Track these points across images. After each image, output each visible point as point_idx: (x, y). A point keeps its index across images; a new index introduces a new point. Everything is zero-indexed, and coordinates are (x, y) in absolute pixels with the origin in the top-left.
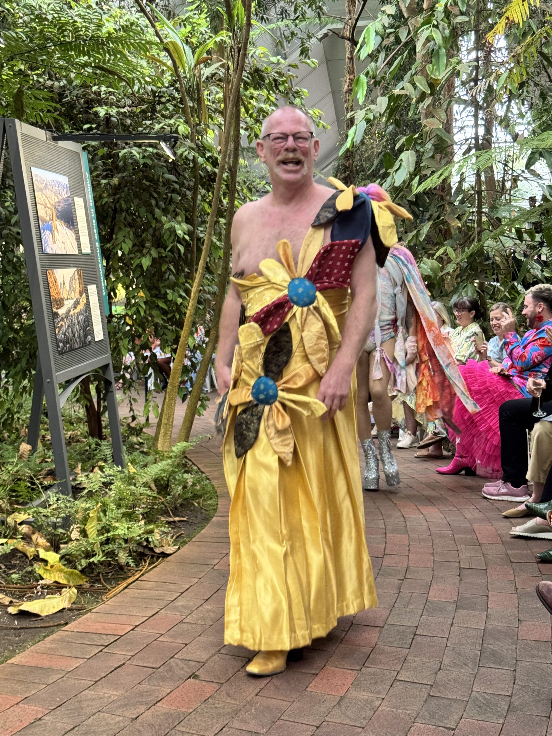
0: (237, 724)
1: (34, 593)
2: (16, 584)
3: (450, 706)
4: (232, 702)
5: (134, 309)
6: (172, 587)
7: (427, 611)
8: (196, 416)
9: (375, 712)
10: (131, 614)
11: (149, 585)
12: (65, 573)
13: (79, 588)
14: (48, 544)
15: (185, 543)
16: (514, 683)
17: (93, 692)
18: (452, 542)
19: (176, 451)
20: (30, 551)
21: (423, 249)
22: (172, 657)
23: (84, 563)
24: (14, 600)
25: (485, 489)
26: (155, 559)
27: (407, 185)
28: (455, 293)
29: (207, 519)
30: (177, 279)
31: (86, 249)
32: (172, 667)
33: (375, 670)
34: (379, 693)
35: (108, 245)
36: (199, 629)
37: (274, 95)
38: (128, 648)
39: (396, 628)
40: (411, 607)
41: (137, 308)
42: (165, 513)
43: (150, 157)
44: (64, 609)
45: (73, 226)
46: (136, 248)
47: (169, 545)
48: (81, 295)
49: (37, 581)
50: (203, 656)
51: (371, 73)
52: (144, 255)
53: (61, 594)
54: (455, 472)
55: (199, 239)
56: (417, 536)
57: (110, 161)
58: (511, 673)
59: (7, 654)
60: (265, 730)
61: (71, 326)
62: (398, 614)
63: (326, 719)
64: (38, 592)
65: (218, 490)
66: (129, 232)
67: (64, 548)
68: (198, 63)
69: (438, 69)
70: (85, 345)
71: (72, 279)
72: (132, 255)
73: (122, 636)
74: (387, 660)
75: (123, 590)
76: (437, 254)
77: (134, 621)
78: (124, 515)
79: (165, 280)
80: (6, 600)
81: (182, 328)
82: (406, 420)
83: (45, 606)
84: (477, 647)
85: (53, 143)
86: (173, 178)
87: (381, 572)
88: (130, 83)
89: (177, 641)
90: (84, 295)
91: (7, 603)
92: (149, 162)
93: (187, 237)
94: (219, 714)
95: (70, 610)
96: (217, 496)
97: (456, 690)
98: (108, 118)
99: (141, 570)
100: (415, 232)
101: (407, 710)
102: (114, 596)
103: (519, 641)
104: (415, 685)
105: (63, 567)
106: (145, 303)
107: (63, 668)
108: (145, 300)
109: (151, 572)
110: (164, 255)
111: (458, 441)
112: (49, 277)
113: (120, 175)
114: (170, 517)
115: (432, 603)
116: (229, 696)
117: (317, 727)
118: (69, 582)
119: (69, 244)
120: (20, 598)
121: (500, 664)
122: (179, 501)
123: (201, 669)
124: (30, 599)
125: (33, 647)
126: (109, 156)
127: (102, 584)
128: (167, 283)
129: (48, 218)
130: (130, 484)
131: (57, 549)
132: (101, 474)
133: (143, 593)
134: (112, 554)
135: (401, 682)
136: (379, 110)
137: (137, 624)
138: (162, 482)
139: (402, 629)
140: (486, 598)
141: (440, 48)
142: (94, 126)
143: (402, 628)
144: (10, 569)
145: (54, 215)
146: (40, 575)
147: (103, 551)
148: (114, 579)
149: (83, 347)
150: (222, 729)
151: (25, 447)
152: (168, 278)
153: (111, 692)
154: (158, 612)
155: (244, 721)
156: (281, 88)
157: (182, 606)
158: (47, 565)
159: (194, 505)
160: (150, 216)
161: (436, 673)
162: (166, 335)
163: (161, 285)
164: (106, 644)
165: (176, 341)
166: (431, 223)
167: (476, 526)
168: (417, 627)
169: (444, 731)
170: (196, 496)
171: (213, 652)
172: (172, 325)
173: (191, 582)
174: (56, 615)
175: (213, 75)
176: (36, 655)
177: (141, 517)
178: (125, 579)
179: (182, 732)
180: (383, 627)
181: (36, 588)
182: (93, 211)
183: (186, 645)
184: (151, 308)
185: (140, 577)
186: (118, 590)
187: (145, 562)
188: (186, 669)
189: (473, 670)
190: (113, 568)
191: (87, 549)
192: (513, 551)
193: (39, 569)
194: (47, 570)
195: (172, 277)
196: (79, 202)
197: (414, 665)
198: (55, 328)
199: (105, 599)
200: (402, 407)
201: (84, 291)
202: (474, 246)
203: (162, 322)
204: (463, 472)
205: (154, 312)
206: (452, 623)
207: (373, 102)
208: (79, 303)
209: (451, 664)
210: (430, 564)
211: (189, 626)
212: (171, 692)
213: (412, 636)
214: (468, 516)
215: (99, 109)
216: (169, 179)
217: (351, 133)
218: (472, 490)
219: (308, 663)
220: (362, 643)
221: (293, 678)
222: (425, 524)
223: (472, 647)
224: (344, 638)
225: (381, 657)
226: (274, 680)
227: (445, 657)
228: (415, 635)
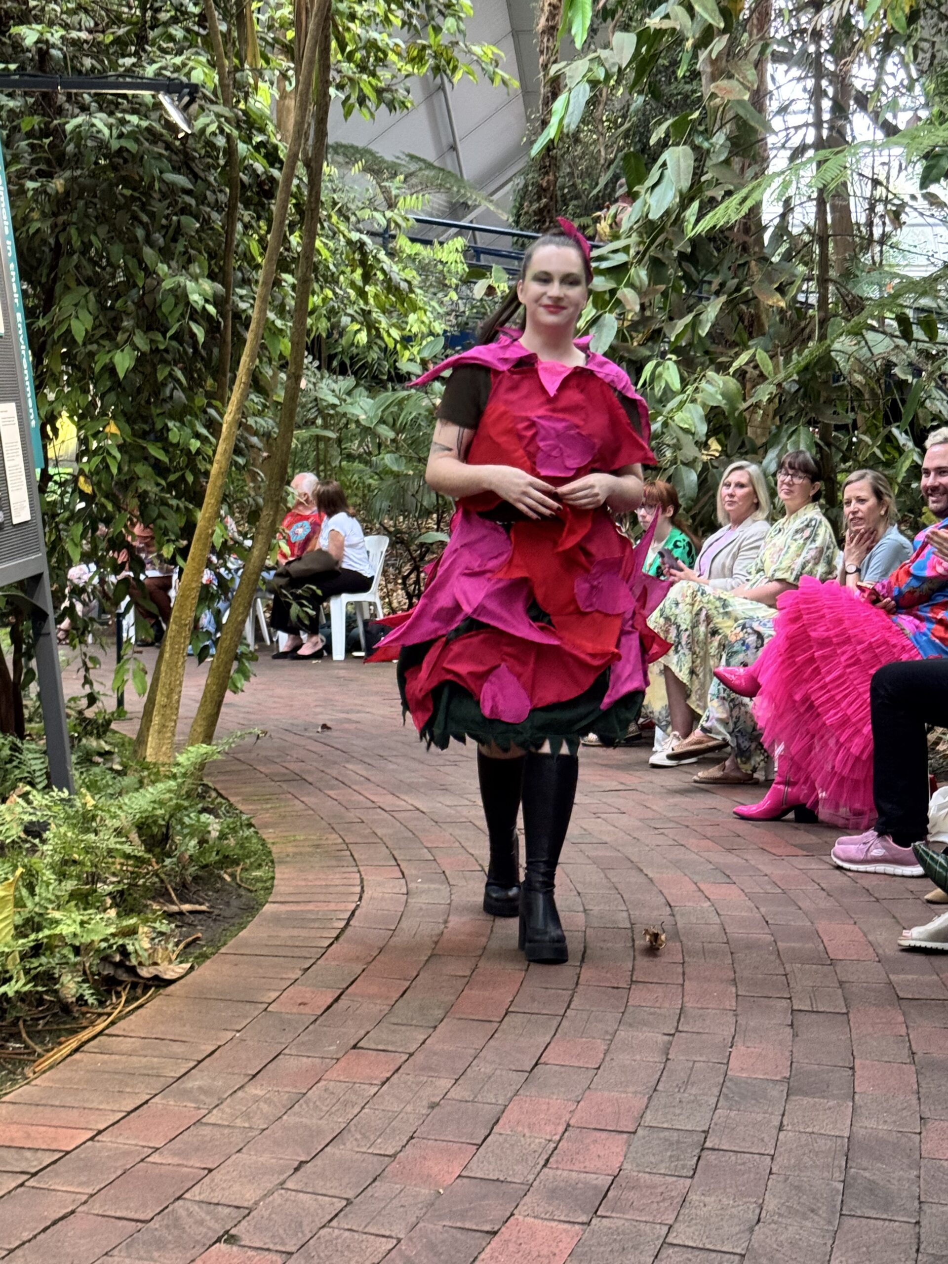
5: (97, 460)
6: (177, 1048)
7: (727, 1099)
8: (229, 694)
10: (87, 1105)
11: (126, 1044)
15: (204, 957)
16: (918, 1251)
18: (773, 958)
19: (186, 763)
22: (179, 1198)
25: (838, 848)
26: (139, 991)
27: (675, 218)
28: (772, 446)
29: (251, 909)
30: (190, 399)
32: (177, 1219)
33: (620, 1223)
35: (41, 323)
36: (238, 1139)
38: (84, 1179)
39: (662, 1135)
40: (694, 1091)
41: (104, 460)
42: (161, 894)
43: (133, 136)
46: (103, 331)
47: (170, 962)
50: (248, 1196)
52: (118, 347)
54: (774, 815)
55: (237, 315)
56: (698, 945)
57: (47, 141)
58: (911, 1230)
62: (665, 1107)
65: (274, 849)
66: (86, 296)
73: (68, 1153)
74: (644, 1201)
75: (70, 1055)
76: (736, 365)
77: (97, 1122)
78: (73, 895)
79: (164, 400)
81: (199, 505)
82: (670, 706)
84: (837, 1175)
86: (181, 180)
87: (627, 1018)
89: (191, 1163)
92: (132, 146)
93: (211, 309)
96: (272, 862)
98: (43, 49)
99: (109, 1015)
100: (689, 318)
102: (51, 1067)
103: (923, 1162)
104: (706, 1254)
106: (120, 448)
108: (121, 441)
109: (132, 1017)
110: (162, 347)
111: (779, 750)
113: (68, 174)
114: (173, 903)
115: (736, 1081)
121: (886, 1211)
122: (192, 870)
123: (244, 1223)
126: (45, 132)
127: (24, 1042)
128: (168, 406)
130: (87, 831)
132: (25, 805)
133: (115, 1062)
134: (48, 978)
135: (676, 1249)
136: (616, 59)
137: (102, 1127)
138: (155, 830)
139: (675, 1136)
140: (850, 1072)
142: (13, 67)
143: (675, 1134)
147: (27, 972)
148: (50, 1032)
152: (171, 397)
154: (146, 1102)
157: (200, 1088)
159: (223, 879)
160: (132, 263)
161: (751, 1230)
162: (164, 518)
163: (155, 411)
164: (33, 1170)
165: (188, 530)
166: (723, 298)
167: (822, 925)
168: (706, 1132)
170: (227, 861)
171: (270, 1186)
172: (176, 497)
173: (217, 1039)
177: (109, 901)
178: (74, 1032)
183: (210, 1171)
184: (132, 460)
185: (107, 1027)
186: (58, 1056)
187: (119, 995)
188: (212, 1224)
189: (830, 1223)
190: (48, 1009)
192: (902, 976)
195: (179, 394)
197: (701, 1212)
199: (31, 1075)
200: (663, 680)
202: (812, 349)
203: (156, 489)
204: (791, 815)
205: (141, 469)
206: (781, 1123)
209: (783, 1210)
210: (731, 1003)
211: (216, 1129)
213: (698, 1151)
214: (805, 904)
215: (23, 30)
216: (174, 184)
217: (558, 105)
218: (810, 851)
219: (474, 1209)
220: (591, 1166)
221: (443, 1241)
222: (716, 920)
223: (826, 1174)
224: (550, 1156)
225: (632, 1195)
226: (403, 1246)
227: (767, 1197)
228: (702, 1150)
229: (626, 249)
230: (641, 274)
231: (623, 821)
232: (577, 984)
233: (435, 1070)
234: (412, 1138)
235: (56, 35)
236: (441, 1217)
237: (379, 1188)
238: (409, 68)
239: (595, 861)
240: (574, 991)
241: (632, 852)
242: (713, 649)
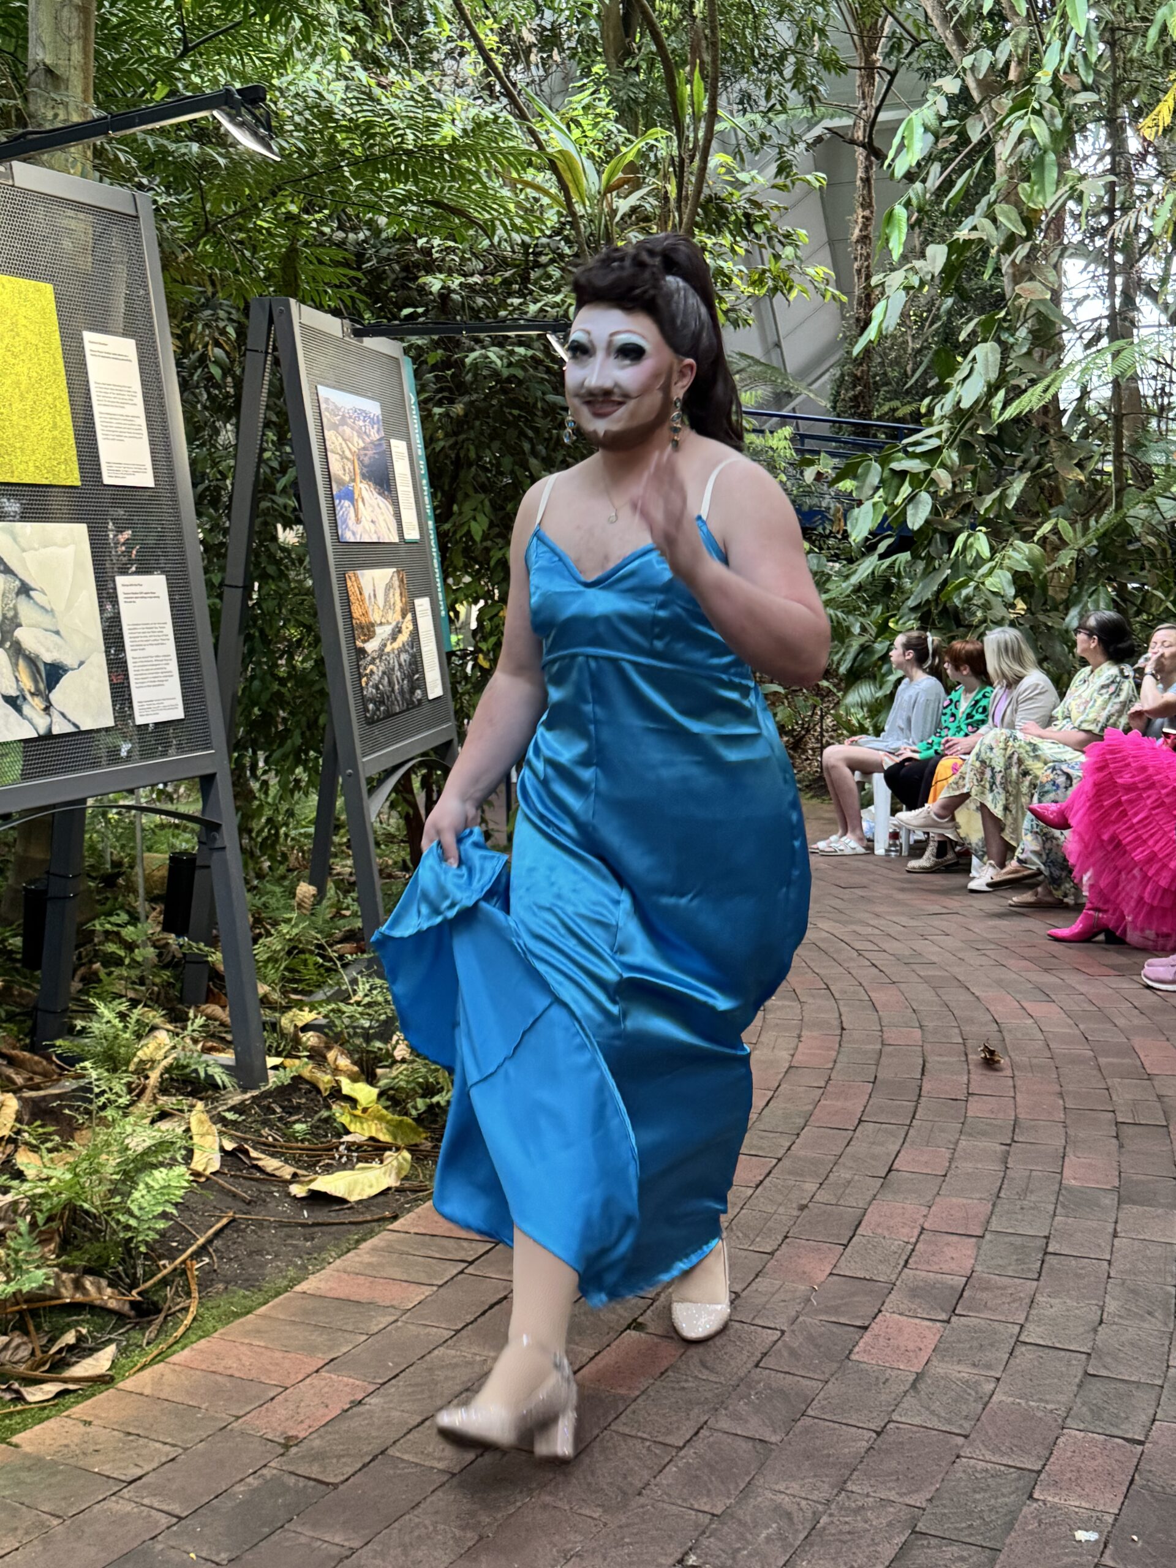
0: (725, 1424)
1: (333, 1158)
2: (302, 1141)
3: (1130, 1395)
4: (713, 1378)
5: (493, 640)
7: (1064, 1206)
9: (986, 1404)
12: (388, 1122)
13: (413, 1149)
14: (356, 1069)
17: (453, 1352)
18: (1095, 1072)
20: (325, 1080)
21: (1013, 523)
23: (421, 1104)
24: (300, 1172)
25: (1147, 970)
27: (983, 406)
31: (412, 533)
33: (976, 1321)
34: (989, 1367)
35: (447, 526)
37: (744, 244)
39: (1007, 1239)
40: (1033, 1198)
43: (522, 363)
44: (389, 1189)
45: (390, 491)
46: (496, 530)
48: (404, 616)
49: (340, 1136)
51: (914, 202)
53: (382, 1162)
54: (1085, 938)
56: (1025, 1060)
57: (449, 373)
59: (292, 1273)
60: (779, 1438)
61: (388, 673)
62: (1008, 1213)
63: (895, 1417)
64: (341, 1157)
66: (482, 502)
67: (385, 1076)
68: (609, 189)
69: (1042, 191)
70: (412, 705)
71: (389, 587)
72: (489, 543)
74: (998, 1301)
76: (1039, 533)
80: (287, 1172)
82: (986, 840)
83: (356, 1182)
84: (1168, 1279)
85: (354, 341)
87: (967, 1129)
88: (488, 229)
90: (409, 616)
91: (288, 1177)
92: (520, 373)
94: (690, 1402)
95: (399, 1190)
97: (1137, 1364)
98: (445, 294)
100: (997, 493)
101: (1047, 1402)
104: (1056, 1352)
105: (384, 1112)
107: (394, 1303)
112: (349, 584)
113: (466, 399)
115: (1070, 1189)
116: (707, 1368)
117: (878, 1434)
118: (395, 1138)
119: (383, 524)
120: (311, 1167)
123: (649, 1312)
124: (329, 1169)
125: (338, 1261)
126: (446, 364)
129: (347, 478)
131: (371, 1079)
135: (1028, 1347)
136: (930, 268)
139: (1018, 1241)
140: (1174, 1182)
141: (1045, 152)
142: (420, 310)
143: (1018, 1237)
144: (291, 1114)
145: (358, 471)
146: (343, 1126)
149: (408, 709)
150: (697, 1433)
151: (305, 890)
153: (485, 1353)
155: (737, 1417)
156: (758, 229)
158: (355, 1107)
160: (518, 471)
161: (1095, 1331)
164: (470, 1259)
166: (1028, 475)
167: (1137, 1041)
168: (1047, 1238)
169: (1123, 1446)
174: (375, 1201)
175: (634, 210)
176: (345, 1276)
179: (624, 1435)
180: (982, 1237)
181: (337, 1148)
182: (422, 464)
188: (621, 1311)
189: (1166, 1324)
191: (427, 1081)
193: (341, 1114)
194: (355, 1116)
196: (398, 447)
197: (1049, 1313)
198: (360, 676)
200: (978, 816)
201: (409, 609)
202: (1107, 517)
204: (1101, 938)
206: (1115, 1230)
207: (922, 255)
208: (400, 631)
209: (1123, 1313)
210: (1059, 1115)
212: (597, 1354)
213: (1040, 1256)
214: (1121, 1022)
215: (429, 279)
216: (555, 404)
217: (877, 312)
218: (1121, 971)
219: (845, 1304)
220: (945, 1268)
221: (822, 1335)
222: (1040, 1036)
223: (1159, 1280)
224: (909, 1257)
225: (984, 1295)
226: (786, 1338)
227: (1108, 1299)
228: (1046, 1253)
229: (939, 435)
230: (953, 456)
231: (948, 942)
232: (920, 1096)
233: (801, 1175)
234: (786, 1237)
235: (456, 282)
236: (817, 1312)
237: (762, 1284)
238: (751, 290)
239: (926, 980)
240: (917, 1102)
241: (958, 971)
242: (1024, 790)
